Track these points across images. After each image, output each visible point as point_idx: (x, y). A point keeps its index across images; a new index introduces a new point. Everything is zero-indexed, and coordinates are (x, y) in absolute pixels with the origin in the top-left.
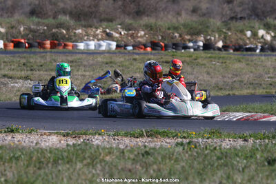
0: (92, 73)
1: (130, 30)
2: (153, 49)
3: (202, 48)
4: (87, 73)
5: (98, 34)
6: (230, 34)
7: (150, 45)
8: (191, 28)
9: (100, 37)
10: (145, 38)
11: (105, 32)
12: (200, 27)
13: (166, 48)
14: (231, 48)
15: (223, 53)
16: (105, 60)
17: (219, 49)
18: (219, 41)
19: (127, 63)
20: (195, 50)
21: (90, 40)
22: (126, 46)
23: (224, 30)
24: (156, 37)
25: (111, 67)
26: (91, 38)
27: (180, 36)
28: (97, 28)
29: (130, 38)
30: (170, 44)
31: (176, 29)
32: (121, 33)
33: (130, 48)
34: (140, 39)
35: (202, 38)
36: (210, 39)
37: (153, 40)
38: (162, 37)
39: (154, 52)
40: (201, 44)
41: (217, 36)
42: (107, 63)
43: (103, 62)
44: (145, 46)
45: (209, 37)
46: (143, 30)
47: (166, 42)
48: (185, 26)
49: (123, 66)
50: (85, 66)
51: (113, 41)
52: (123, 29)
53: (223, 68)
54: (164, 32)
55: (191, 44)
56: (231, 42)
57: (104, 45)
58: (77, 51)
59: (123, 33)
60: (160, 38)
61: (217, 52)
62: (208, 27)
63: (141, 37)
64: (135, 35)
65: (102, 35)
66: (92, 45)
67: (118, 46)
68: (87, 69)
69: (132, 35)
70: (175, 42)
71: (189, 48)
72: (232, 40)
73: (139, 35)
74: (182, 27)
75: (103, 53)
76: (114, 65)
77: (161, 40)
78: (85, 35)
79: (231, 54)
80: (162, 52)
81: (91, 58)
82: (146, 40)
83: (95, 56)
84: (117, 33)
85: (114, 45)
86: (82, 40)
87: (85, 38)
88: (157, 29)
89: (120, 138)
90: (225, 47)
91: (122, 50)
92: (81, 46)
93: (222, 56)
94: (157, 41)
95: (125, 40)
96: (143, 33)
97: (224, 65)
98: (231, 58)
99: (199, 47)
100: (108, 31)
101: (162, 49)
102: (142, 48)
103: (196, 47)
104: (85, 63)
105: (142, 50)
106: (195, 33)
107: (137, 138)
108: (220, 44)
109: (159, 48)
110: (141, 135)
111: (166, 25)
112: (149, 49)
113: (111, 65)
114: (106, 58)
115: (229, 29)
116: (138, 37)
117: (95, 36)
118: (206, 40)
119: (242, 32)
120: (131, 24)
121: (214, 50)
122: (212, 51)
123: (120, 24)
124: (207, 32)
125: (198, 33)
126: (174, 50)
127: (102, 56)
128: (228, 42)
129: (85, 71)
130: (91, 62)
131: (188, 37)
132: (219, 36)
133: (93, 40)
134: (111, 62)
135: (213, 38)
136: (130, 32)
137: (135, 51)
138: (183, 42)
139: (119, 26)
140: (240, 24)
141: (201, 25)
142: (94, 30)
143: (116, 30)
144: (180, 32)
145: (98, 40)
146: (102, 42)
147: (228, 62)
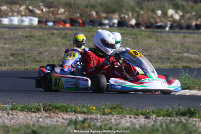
0: (11, 46)
1: (51, 7)
2: (72, 25)
3: (116, 25)
4: (7, 46)
5: (21, 11)
6: (142, 12)
7: (69, 21)
8: (107, 7)
9: (23, 13)
10: (65, 15)
11: (27, 8)
12: (115, 6)
13: (84, 24)
14: (143, 26)
15: (136, 30)
16: (25, 34)
17: (132, 26)
18: (132, 19)
19: (45, 37)
20: (110, 26)
21: (14, 16)
22: (47, 21)
23: (137, 9)
24: (75, 14)
25: (30, 40)
26: (15, 14)
27: (97, 13)
28: (21, 5)
29: (51, 15)
30: (88, 21)
31: (93, 7)
32: (42, 11)
33: (50, 24)
34: (60, 16)
35: (117, 16)
36: (124, 17)
37: (72, 17)
38: (81, 14)
39: (72, 27)
40: (116, 21)
41: (130, 14)
42: (27, 37)
43: (23, 36)
44: (65, 22)
45: (123, 16)
46: (63, 8)
47: (84, 19)
48: (101, 4)
49: (41, 40)
50: (5, 39)
51: (36, 17)
52: (45, 6)
53: (134, 43)
54: (82, 10)
55: (106, 22)
56: (143, 20)
57: (27, 21)
58: (1, 26)
59: (44, 10)
60: (78, 15)
61: (130, 29)
62: (122, 6)
63: (62, 14)
64: (55, 12)
65: (25, 12)
66: (16, 20)
67: (39, 22)
68: (8, 41)
69: (53, 13)
70: (92, 19)
71: (105, 25)
72: (145, 18)
73: (59, 12)
74: (99, 6)
75: (24, 27)
76: (33, 39)
77: (79, 18)
78: (10, 12)
79: (142, 31)
80: (80, 28)
81: (12, 32)
82: (66, 18)
83: (16, 30)
84: (39, 10)
85: (35, 21)
86: (6, 16)
87: (10, 14)
88: (75, 7)
89: (14, 112)
90: (138, 25)
91: (43, 25)
92: (6, 21)
93: (134, 32)
94: (75, 18)
95: (46, 16)
96: (62, 10)
97: (135, 40)
98: (142, 34)
99: (114, 24)
100: (31, 8)
101: (80, 25)
102: (62, 24)
103: (111, 24)
104: (7, 36)
105: (61, 26)
106: (110, 11)
107: (34, 112)
108: (133, 22)
109: (78, 25)
110: (38, 110)
111: (85, 3)
112: (68, 25)
113: (30, 38)
114: (27, 32)
115: (142, 8)
116: (58, 14)
117: (19, 13)
118: (121, 18)
119: (153, 11)
120: (52, 2)
121: (128, 26)
122: (126, 28)
123: (42, 2)
124: (121, 10)
125: (113, 12)
126: (91, 27)
127: (23, 30)
128: (140, 20)
129: (5, 44)
130: (12, 36)
131: (104, 15)
132: (133, 14)
133: (17, 16)
134: (31, 36)
135: (126, 17)
136: (51, 9)
137: (55, 27)
138: (99, 19)
139: (41, 4)
140: (152, 5)
141: (116, 4)
142: (18, 6)
143: (39, 8)
144: (97, 10)
145: (22, 16)
146: (24, 18)
147: (139, 37)
